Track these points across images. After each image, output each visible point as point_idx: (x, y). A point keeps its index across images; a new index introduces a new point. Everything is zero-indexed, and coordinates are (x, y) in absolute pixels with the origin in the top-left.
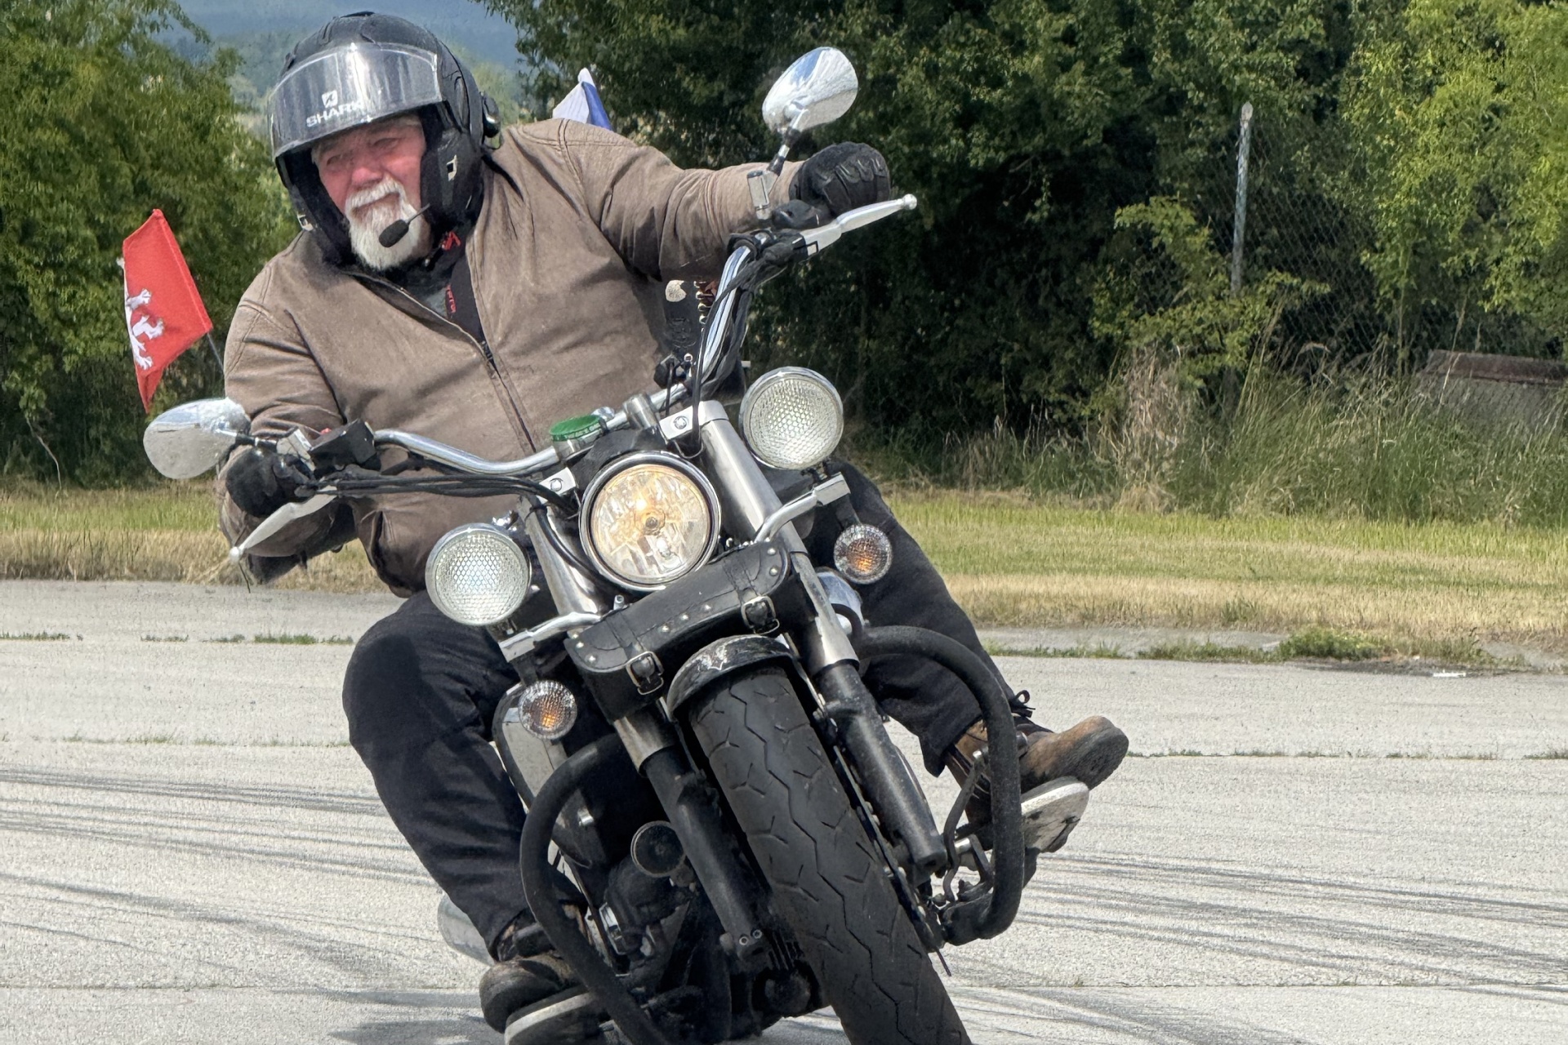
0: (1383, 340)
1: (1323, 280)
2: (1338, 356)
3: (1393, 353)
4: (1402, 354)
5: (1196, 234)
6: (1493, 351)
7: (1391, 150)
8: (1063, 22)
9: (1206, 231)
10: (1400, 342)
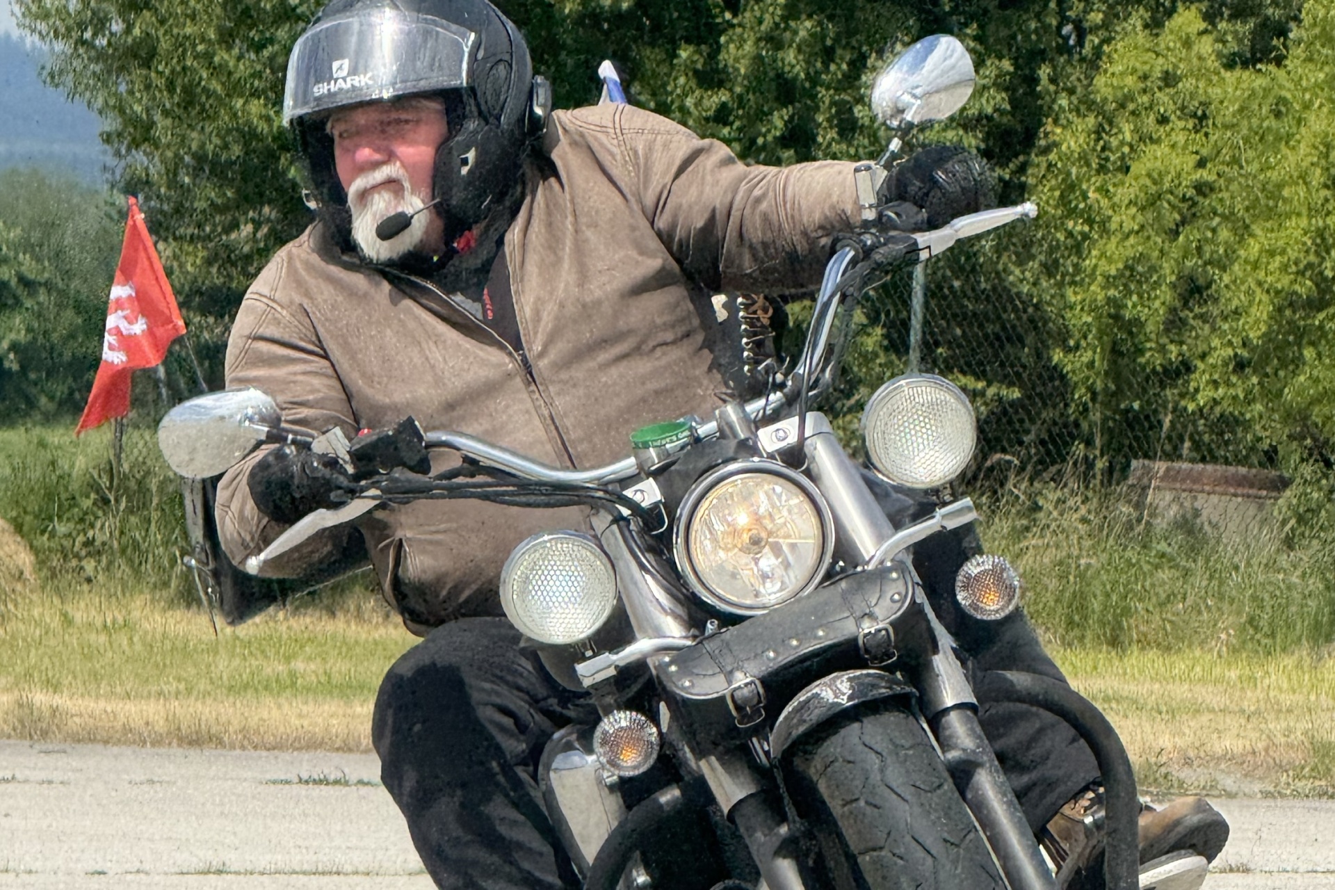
0: (1079, 449)
1: (1011, 384)
2: (1029, 468)
3: (1090, 465)
4: (1101, 464)
5: (869, 335)
6: (1203, 460)
7: (1085, 236)
8: (715, 99)
9: (879, 331)
10: (1098, 453)
